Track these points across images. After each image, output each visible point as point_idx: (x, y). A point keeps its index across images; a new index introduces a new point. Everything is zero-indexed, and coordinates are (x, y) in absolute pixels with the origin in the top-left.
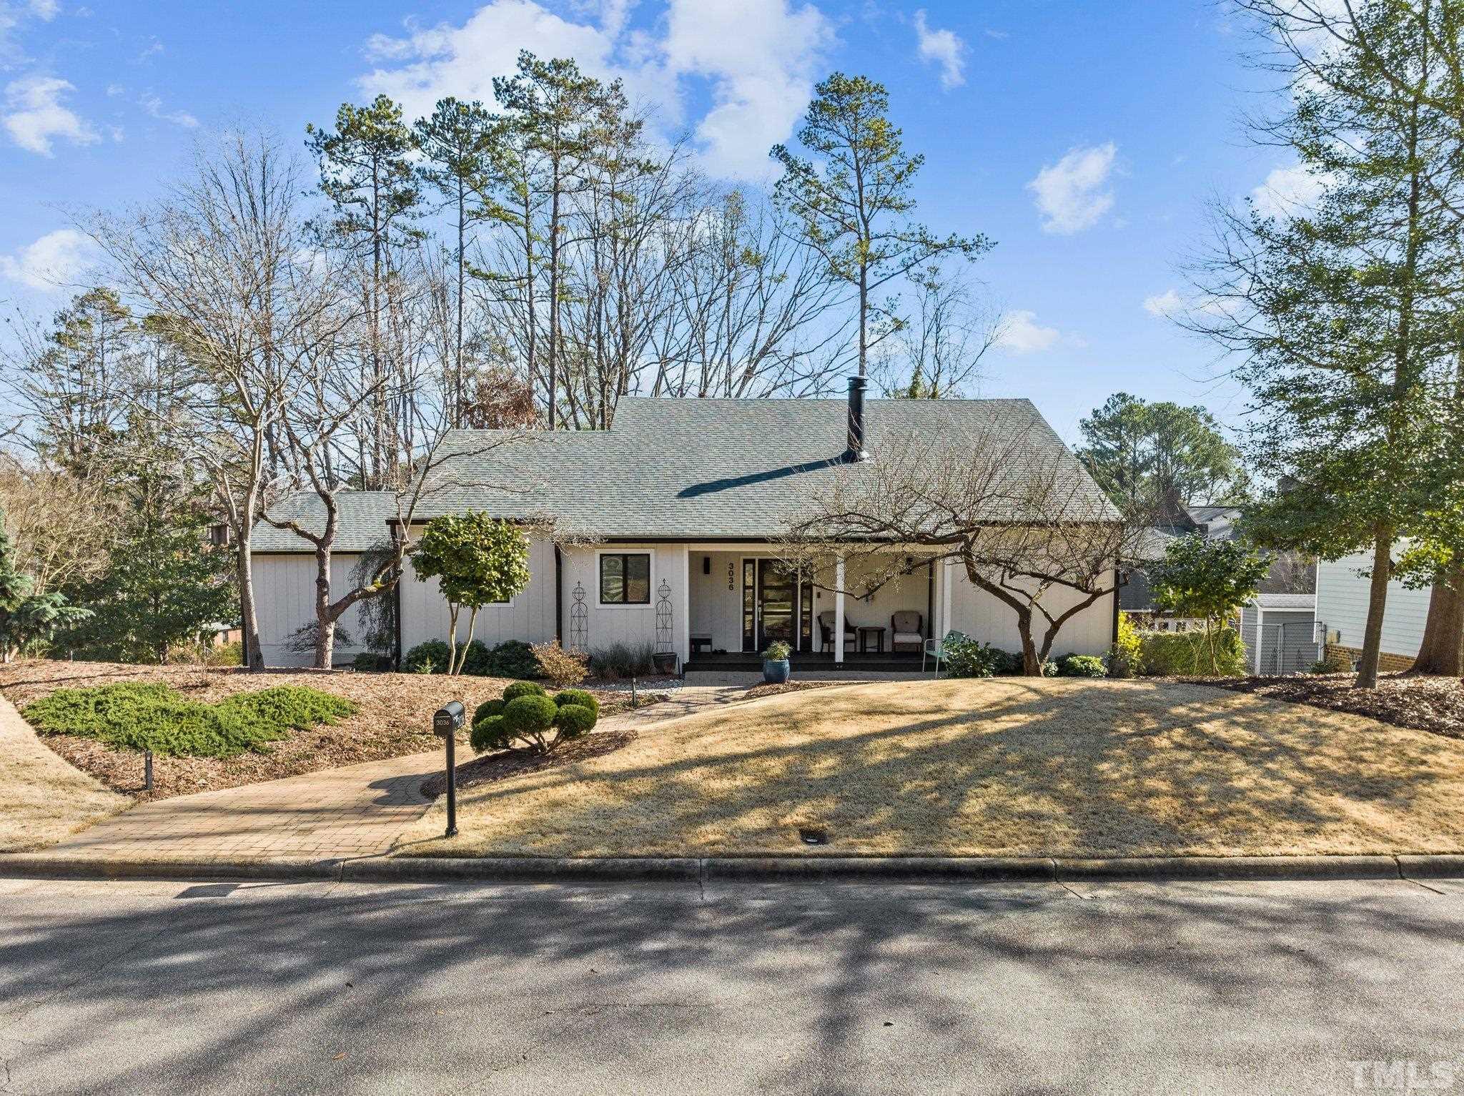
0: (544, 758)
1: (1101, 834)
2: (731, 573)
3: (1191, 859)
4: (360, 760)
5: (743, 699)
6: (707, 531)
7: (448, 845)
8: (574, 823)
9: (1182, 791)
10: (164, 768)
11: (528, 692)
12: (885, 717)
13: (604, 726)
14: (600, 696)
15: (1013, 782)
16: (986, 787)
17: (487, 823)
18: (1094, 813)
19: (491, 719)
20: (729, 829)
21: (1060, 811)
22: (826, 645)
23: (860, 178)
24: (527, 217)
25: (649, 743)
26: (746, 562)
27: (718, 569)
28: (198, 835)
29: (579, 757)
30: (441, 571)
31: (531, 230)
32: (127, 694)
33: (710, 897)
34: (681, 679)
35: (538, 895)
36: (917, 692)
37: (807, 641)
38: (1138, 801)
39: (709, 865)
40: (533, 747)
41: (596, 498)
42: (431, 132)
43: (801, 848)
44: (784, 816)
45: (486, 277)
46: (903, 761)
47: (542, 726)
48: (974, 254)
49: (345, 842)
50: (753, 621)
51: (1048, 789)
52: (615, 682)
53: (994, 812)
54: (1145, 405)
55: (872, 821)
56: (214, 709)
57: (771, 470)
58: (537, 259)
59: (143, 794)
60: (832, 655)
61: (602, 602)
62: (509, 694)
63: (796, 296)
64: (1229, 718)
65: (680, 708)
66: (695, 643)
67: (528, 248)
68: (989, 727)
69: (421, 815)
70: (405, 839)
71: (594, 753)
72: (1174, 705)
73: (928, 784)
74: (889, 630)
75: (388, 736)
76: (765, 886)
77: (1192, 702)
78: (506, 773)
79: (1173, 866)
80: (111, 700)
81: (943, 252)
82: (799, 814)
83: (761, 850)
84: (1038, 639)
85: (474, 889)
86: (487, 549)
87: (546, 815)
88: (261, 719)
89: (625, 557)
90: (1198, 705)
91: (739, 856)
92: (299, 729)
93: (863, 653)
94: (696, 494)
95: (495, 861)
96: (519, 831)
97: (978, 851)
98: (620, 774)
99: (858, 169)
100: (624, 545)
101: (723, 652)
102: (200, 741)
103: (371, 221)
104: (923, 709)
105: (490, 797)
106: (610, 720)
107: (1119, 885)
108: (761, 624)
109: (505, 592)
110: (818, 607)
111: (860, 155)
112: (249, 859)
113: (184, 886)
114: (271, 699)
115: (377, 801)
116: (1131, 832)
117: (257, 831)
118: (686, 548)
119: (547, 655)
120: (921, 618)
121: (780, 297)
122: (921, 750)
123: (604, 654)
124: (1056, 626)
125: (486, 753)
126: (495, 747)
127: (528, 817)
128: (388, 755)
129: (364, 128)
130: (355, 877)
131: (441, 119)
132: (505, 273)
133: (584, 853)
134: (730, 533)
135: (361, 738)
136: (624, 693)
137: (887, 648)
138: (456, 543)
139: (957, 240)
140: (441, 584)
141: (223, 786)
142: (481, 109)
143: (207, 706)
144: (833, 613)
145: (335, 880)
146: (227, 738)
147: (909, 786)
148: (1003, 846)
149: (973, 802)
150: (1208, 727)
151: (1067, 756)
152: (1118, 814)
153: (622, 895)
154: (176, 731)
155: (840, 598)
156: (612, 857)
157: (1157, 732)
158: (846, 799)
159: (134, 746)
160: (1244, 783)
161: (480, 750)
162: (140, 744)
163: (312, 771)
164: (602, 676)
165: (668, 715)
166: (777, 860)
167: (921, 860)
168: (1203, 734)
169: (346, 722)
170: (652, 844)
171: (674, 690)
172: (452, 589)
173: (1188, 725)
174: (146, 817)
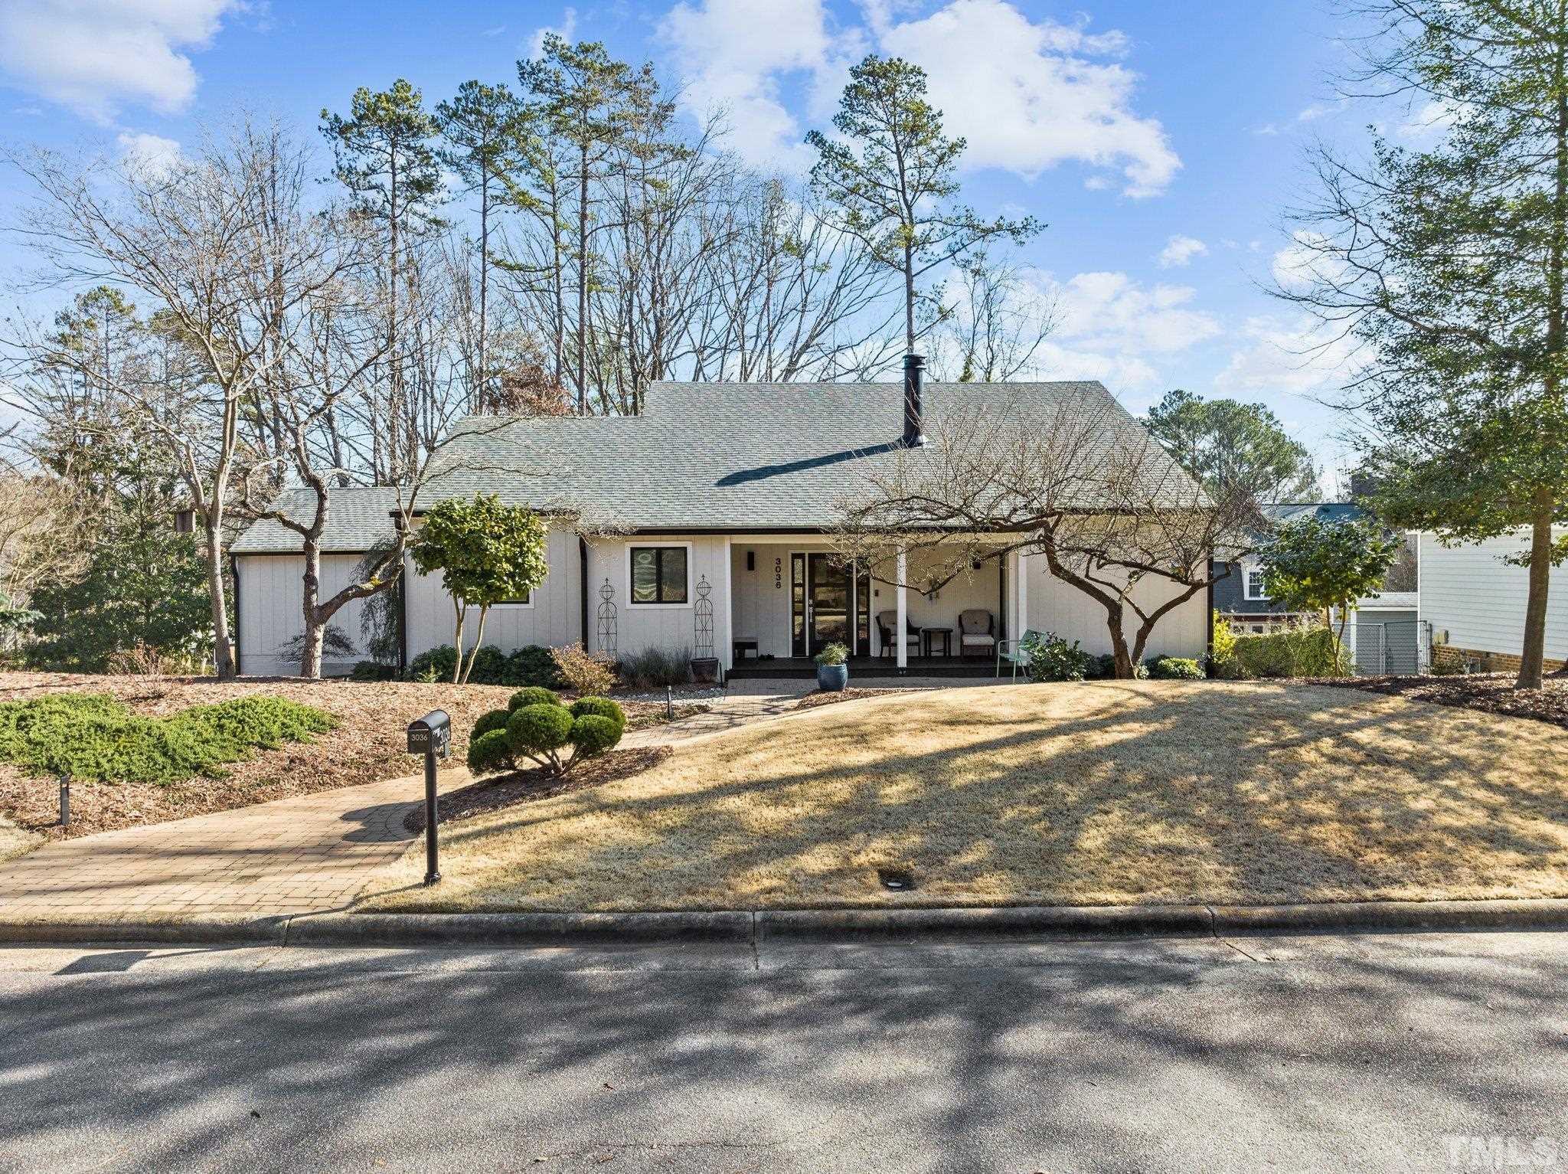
0: (558, 780)
1: (1261, 872)
2: (778, 569)
3: (1384, 904)
4: (337, 785)
5: (795, 709)
6: (751, 521)
7: (426, 896)
8: (592, 864)
9: (1349, 815)
10: (89, 798)
11: (538, 699)
12: (971, 728)
13: (629, 741)
14: (627, 708)
15: (1137, 807)
16: (1107, 813)
17: (481, 865)
18: (1247, 845)
19: (493, 733)
20: (788, 871)
21: (1204, 844)
22: (886, 649)
23: (901, 161)
24: (554, 205)
25: (688, 762)
26: (795, 556)
27: (764, 566)
28: (108, 887)
29: (600, 780)
30: (444, 563)
31: (559, 218)
32: (60, 707)
33: (767, 965)
34: (723, 688)
35: (540, 963)
36: (1005, 698)
37: (864, 645)
38: (1299, 829)
39: (764, 920)
40: (545, 769)
41: (626, 486)
42: (454, 115)
43: (884, 896)
44: (857, 853)
45: (510, 268)
46: (1000, 782)
47: (553, 741)
48: (1022, 237)
49: (295, 893)
50: (803, 624)
51: (1184, 814)
52: (649, 692)
53: (1120, 845)
54: (1203, 402)
55: (968, 858)
56: (163, 725)
57: (820, 455)
58: (565, 248)
59: (56, 830)
60: (895, 660)
61: (633, 602)
62: (515, 703)
63: (839, 288)
64: (1381, 722)
65: (723, 720)
66: (739, 647)
67: (556, 238)
68: (1098, 739)
69: (399, 855)
70: (373, 889)
71: (620, 774)
72: (1314, 710)
73: (1033, 810)
74: (956, 631)
75: (373, 756)
76: (839, 947)
77: (1332, 706)
78: (510, 800)
79: (1362, 913)
80: (38, 715)
81: (990, 237)
82: (876, 851)
83: (831, 899)
84: (1130, 638)
85: (456, 957)
86: (498, 537)
87: (558, 857)
88: (219, 736)
89: (660, 551)
90: (1341, 711)
91: (804, 908)
92: (264, 748)
93: (928, 658)
94: (738, 482)
95: (486, 917)
96: (520, 877)
97: (1111, 897)
98: (650, 800)
99: (898, 153)
100: (658, 537)
101: (770, 658)
102: (139, 766)
103: (388, 206)
104: (1015, 718)
105: (486, 832)
106: (641, 734)
107: (1300, 940)
108: (812, 626)
109: (518, 587)
110: (876, 606)
111: (900, 138)
112: (166, 918)
113: (73, 955)
114: (233, 712)
115: (347, 837)
116: (1298, 869)
117: (187, 878)
118: (727, 541)
119: (569, 659)
120: (991, 617)
121: (824, 288)
122: (1020, 768)
123: (635, 660)
124: (1149, 623)
125: (486, 776)
126: (499, 768)
127: (532, 857)
128: (372, 778)
129: (382, 113)
130: (303, 939)
131: (463, 102)
132: (532, 263)
133: (602, 905)
134: (776, 522)
135: (339, 758)
136: (659, 704)
137: (955, 651)
138: (461, 530)
139: (1005, 224)
140: (445, 578)
141: (160, 818)
142: (506, 92)
143: (156, 721)
144: (894, 613)
145: (277, 945)
146: (174, 760)
147: (1010, 814)
148: (1141, 890)
149: (1093, 832)
150: (1364, 736)
151: (1200, 773)
152: (1276, 846)
153: (652, 962)
154: (110, 752)
155: (902, 593)
156: (639, 910)
157: (1302, 742)
158: (935, 830)
159: (53, 769)
160: (1422, 804)
161: (478, 772)
162: (63, 768)
163: (275, 798)
164: (634, 684)
165: (709, 729)
166: (852, 912)
167: (1040, 910)
168: (1357, 746)
169: (323, 739)
170: (691, 891)
171: (716, 700)
172: (456, 584)
173: (1337, 734)
174: (52, 863)
